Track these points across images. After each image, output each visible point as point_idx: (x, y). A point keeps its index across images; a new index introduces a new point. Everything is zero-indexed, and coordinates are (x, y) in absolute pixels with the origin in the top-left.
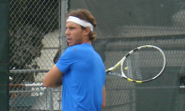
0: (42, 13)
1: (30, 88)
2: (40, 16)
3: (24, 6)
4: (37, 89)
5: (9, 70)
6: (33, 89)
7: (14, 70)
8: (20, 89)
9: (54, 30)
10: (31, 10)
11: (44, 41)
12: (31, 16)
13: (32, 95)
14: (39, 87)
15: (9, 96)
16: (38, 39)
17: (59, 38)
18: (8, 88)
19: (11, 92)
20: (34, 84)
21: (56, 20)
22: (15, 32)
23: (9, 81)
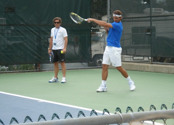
0: (102, 9)
1: (98, 34)
2: (101, 11)
3: (96, 7)
4: (100, 34)
5: (91, 28)
6: (99, 34)
7: (92, 28)
8: (95, 34)
9: (105, 15)
10: (98, 8)
11: (102, 18)
12: (98, 10)
13: (99, 36)
14: (101, 33)
15: (91, 36)
16: (100, 18)
17: (107, 17)
18: (91, 34)
19: (92, 35)
20: (99, 33)
21: (106, 12)
22: (93, 16)
23: (91, 32)
